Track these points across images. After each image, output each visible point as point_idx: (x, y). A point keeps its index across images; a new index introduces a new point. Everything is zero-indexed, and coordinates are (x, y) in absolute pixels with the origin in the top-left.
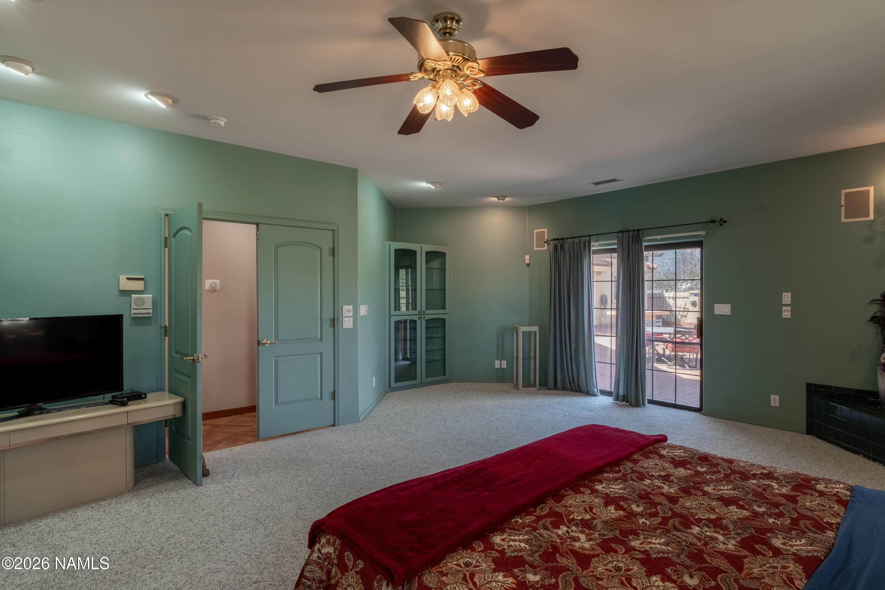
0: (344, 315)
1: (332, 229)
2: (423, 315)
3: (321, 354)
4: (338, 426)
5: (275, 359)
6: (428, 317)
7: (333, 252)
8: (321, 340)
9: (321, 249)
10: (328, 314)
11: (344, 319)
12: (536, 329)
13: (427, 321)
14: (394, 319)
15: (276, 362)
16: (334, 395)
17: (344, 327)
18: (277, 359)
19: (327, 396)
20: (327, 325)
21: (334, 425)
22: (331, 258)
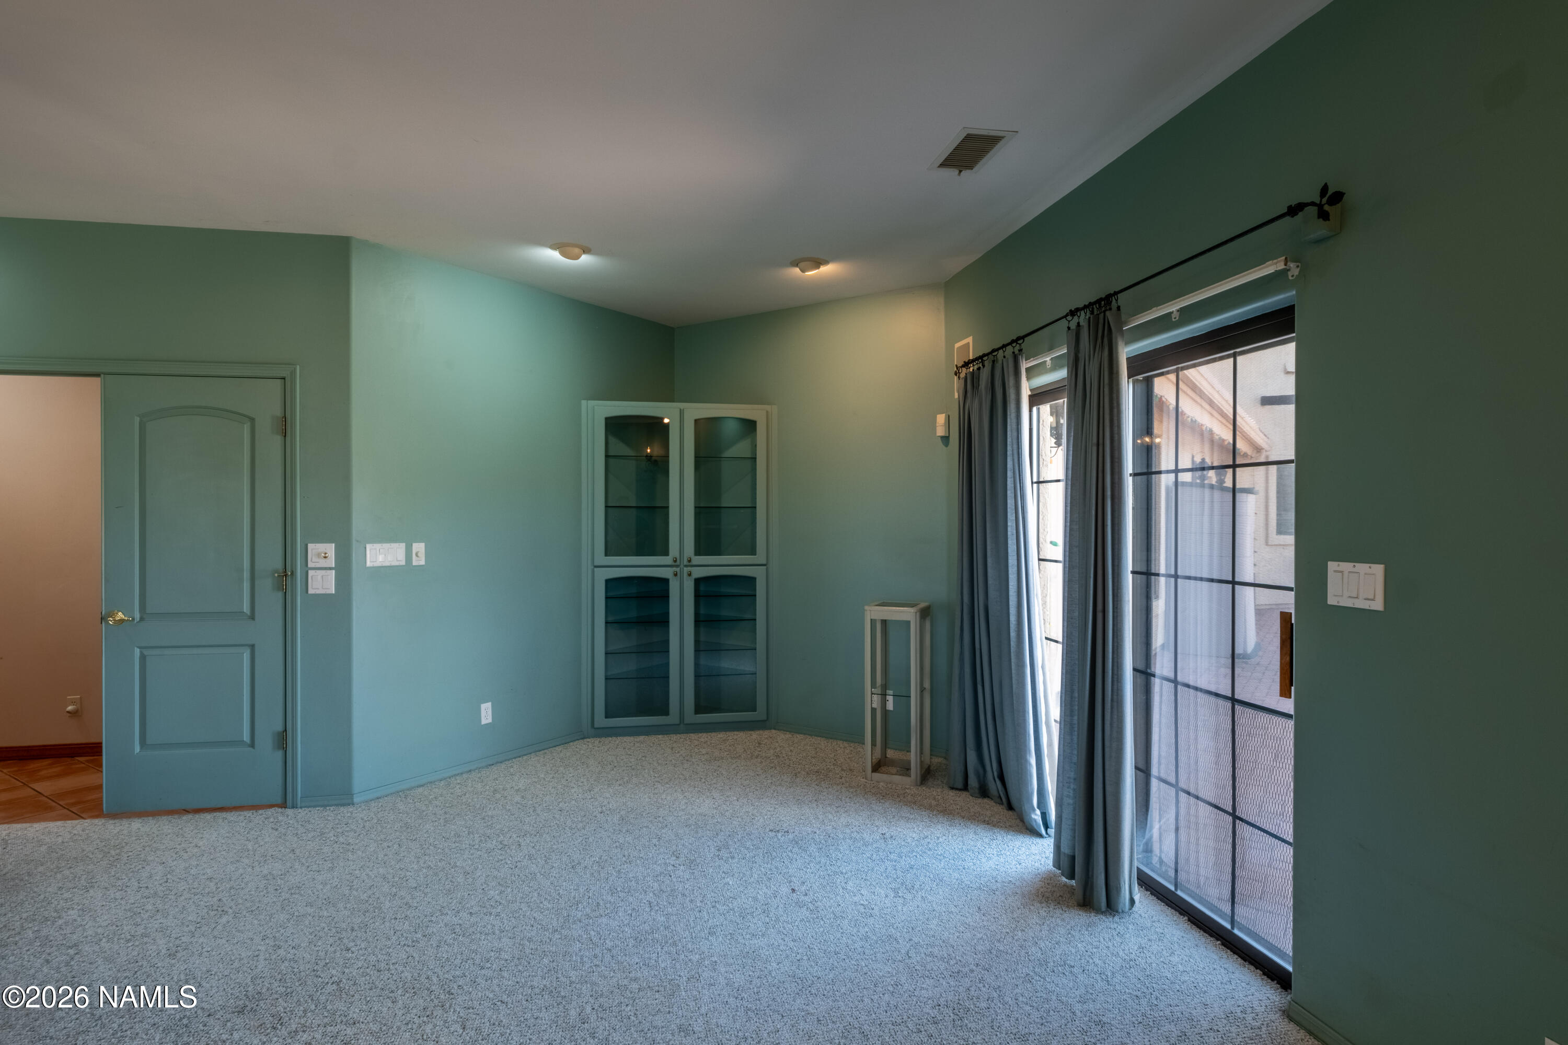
0: (310, 565)
1: (282, 375)
2: (686, 566)
3: (252, 647)
4: (293, 807)
5: (141, 653)
6: (699, 573)
7: (284, 427)
8: (252, 617)
9: (252, 420)
10: (271, 560)
11: (311, 573)
12: (908, 614)
13: (698, 581)
14: (603, 575)
15: (143, 658)
16: (283, 740)
17: (311, 591)
18: (146, 652)
19: (266, 741)
20: (266, 585)
21: (284, 805)
22: (278, 439)
